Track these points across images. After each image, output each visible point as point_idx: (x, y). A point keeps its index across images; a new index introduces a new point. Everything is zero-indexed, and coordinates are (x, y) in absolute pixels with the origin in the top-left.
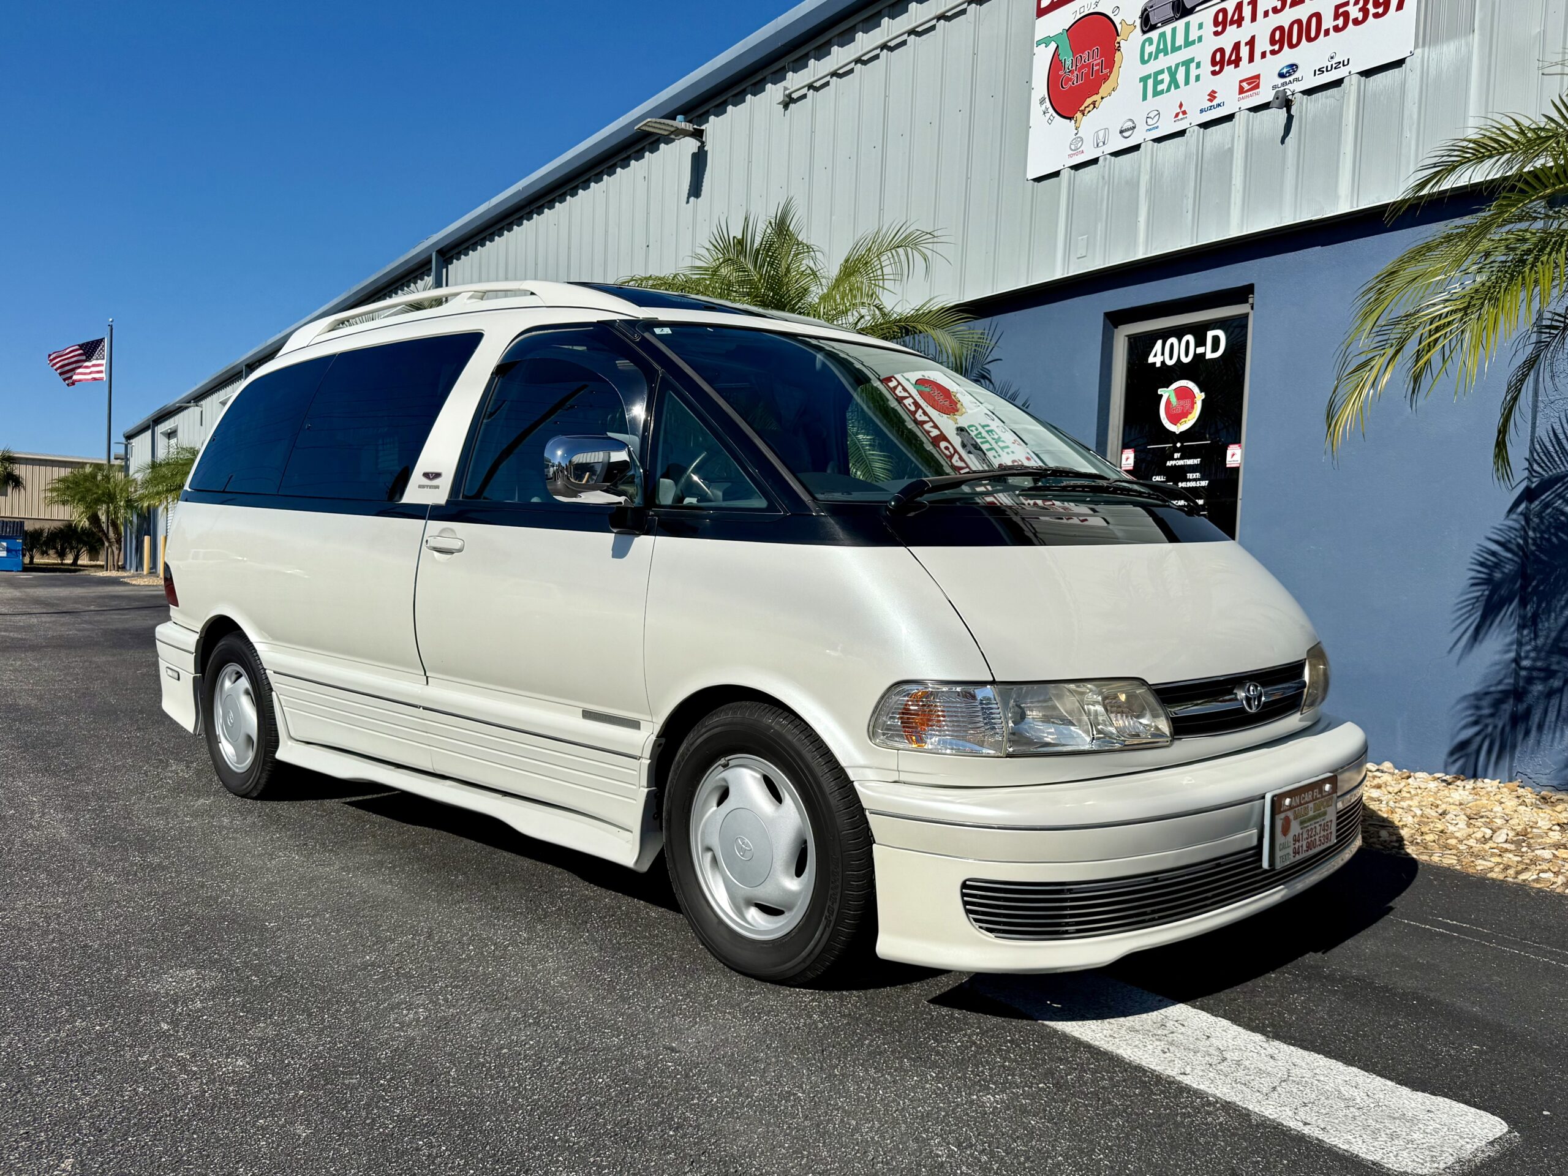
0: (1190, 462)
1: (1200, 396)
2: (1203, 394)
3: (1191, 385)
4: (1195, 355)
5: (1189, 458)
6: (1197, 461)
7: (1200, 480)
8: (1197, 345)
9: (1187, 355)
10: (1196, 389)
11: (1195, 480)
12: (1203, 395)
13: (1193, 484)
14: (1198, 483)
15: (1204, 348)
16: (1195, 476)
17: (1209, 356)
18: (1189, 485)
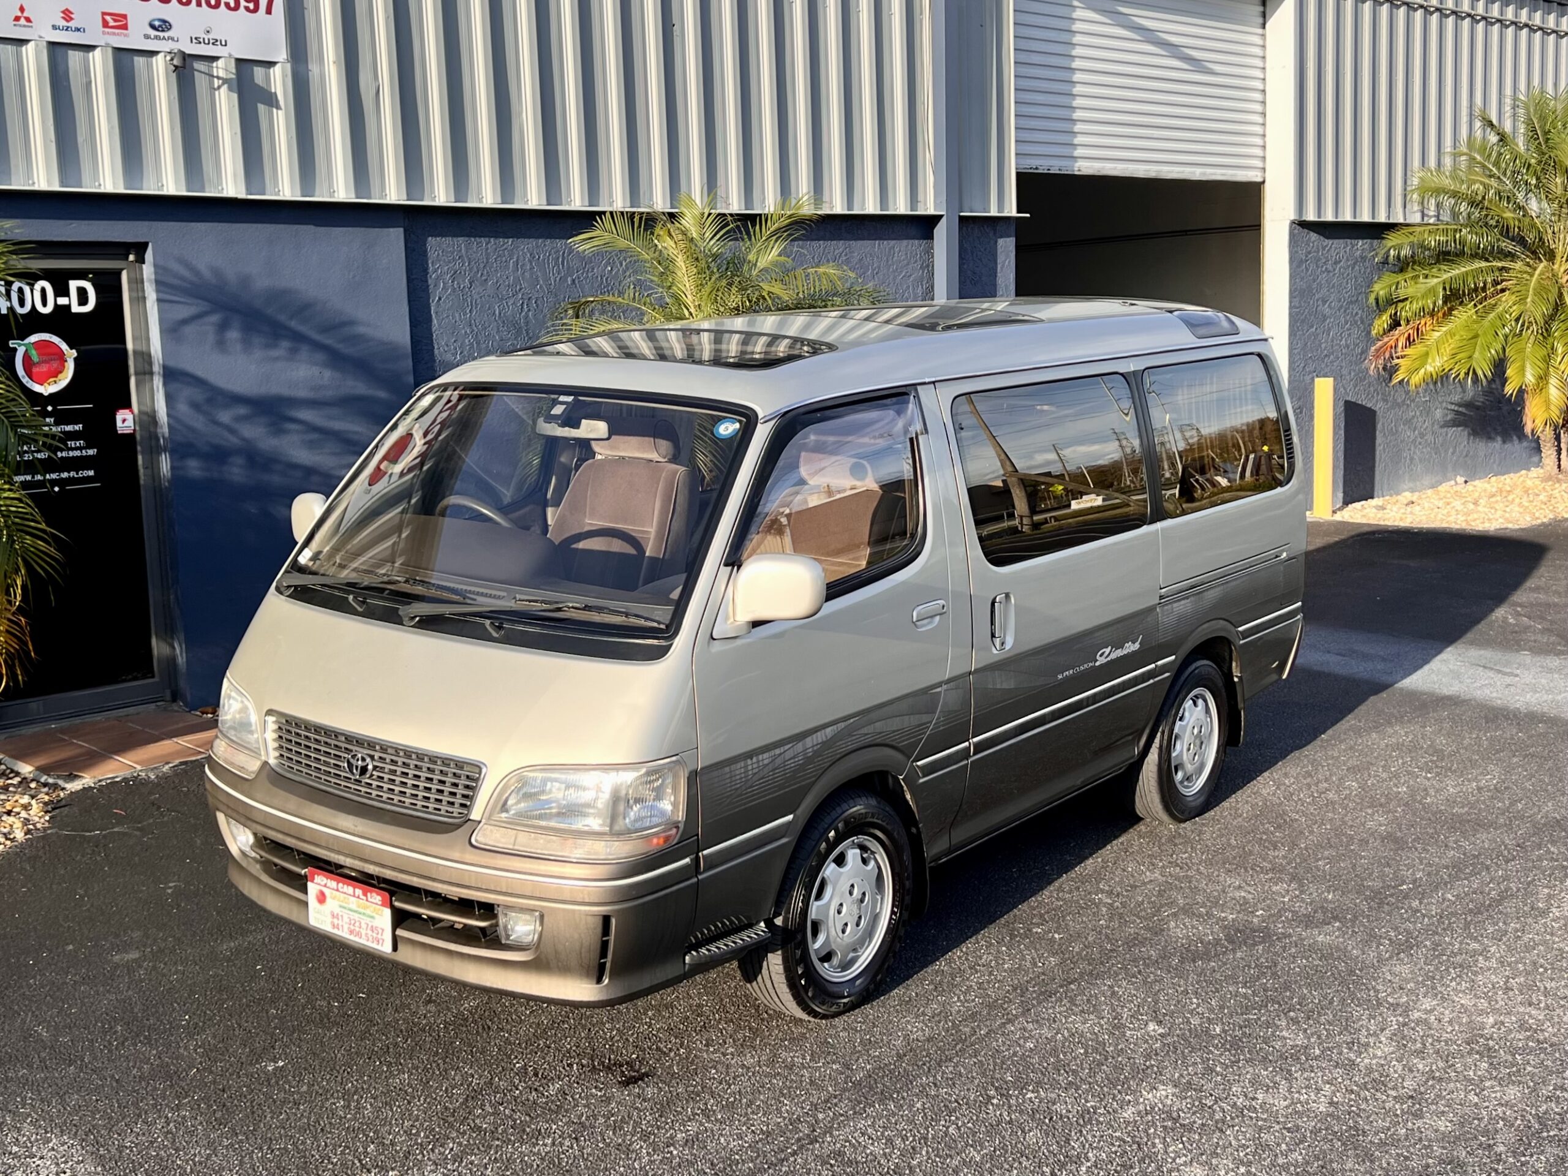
0: (69, 428)
1: (71, 354)
2: (74, 351)
3: (56, 339)
4: (57, 306)
5: (67, 425)
6: (79, 427)
7: (88, 447)
8: (57, 294)
9: (44, 304)
10: (64, 346)
11: (80, 448)
12: (74, 353)
13: (77, 453)
14: (84, 451)
15: (67, 299)
16: (78, 445)
17: (76, 309)
18: (71, 454)
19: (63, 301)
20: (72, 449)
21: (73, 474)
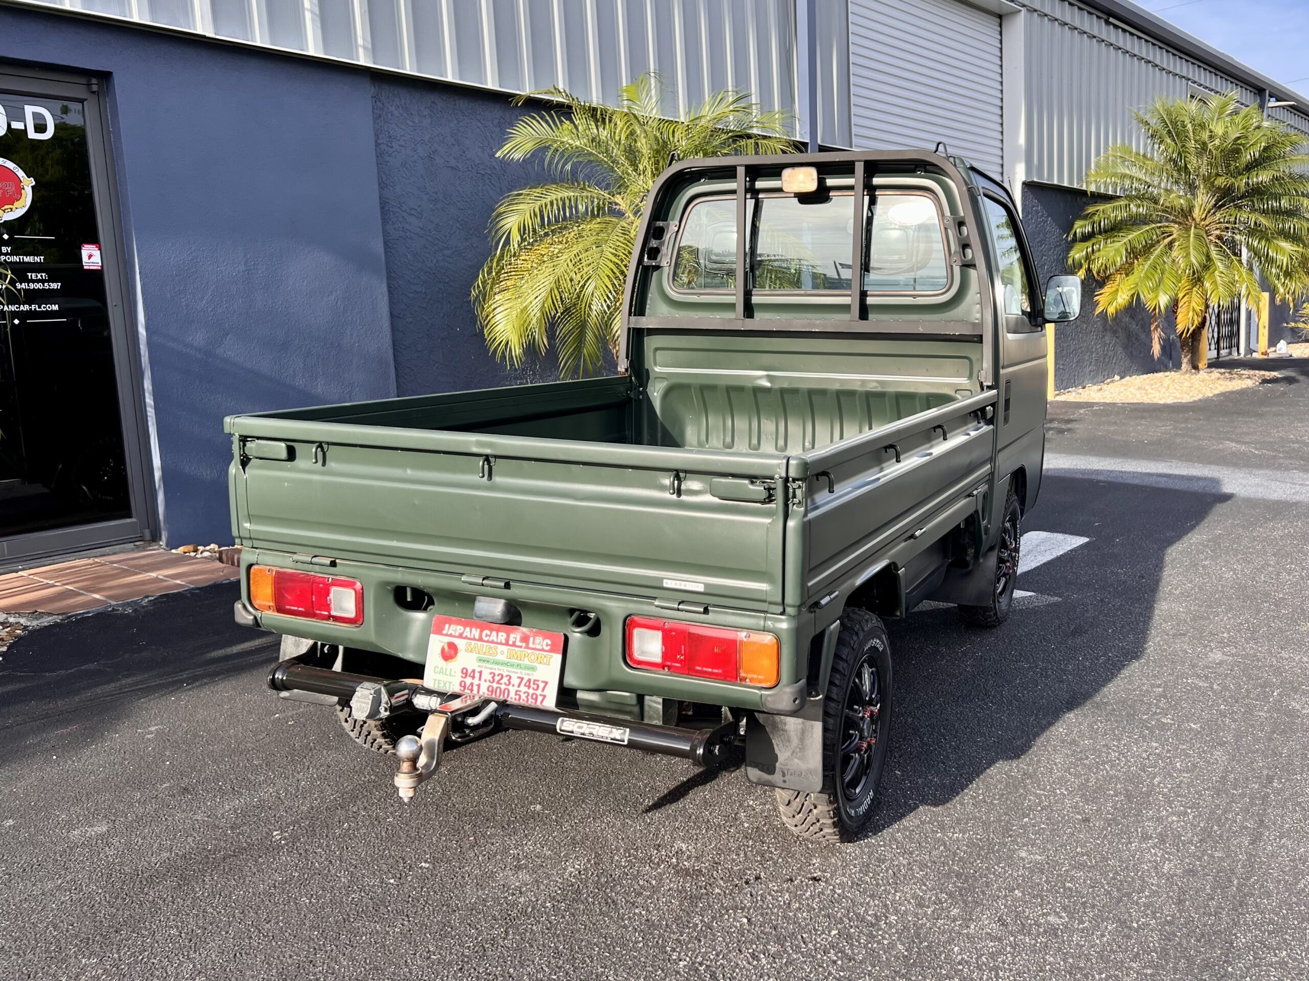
0: (27, 259)
1: (29, 183)
2: (31, 180)
3: (11, 165)
4: (11, 130)
5: (24, 255)
6: (40, 259)
8: (10, 118)
10: (20, 172)
11: (42, 281)
13: (39, 286)
14: (46, 284)
15: (22, 123)
16: (39, 277)
17: (32, 135)
18: (32, 286)
19: (17, 125)
20: (33, 281)
21: (33, 307)
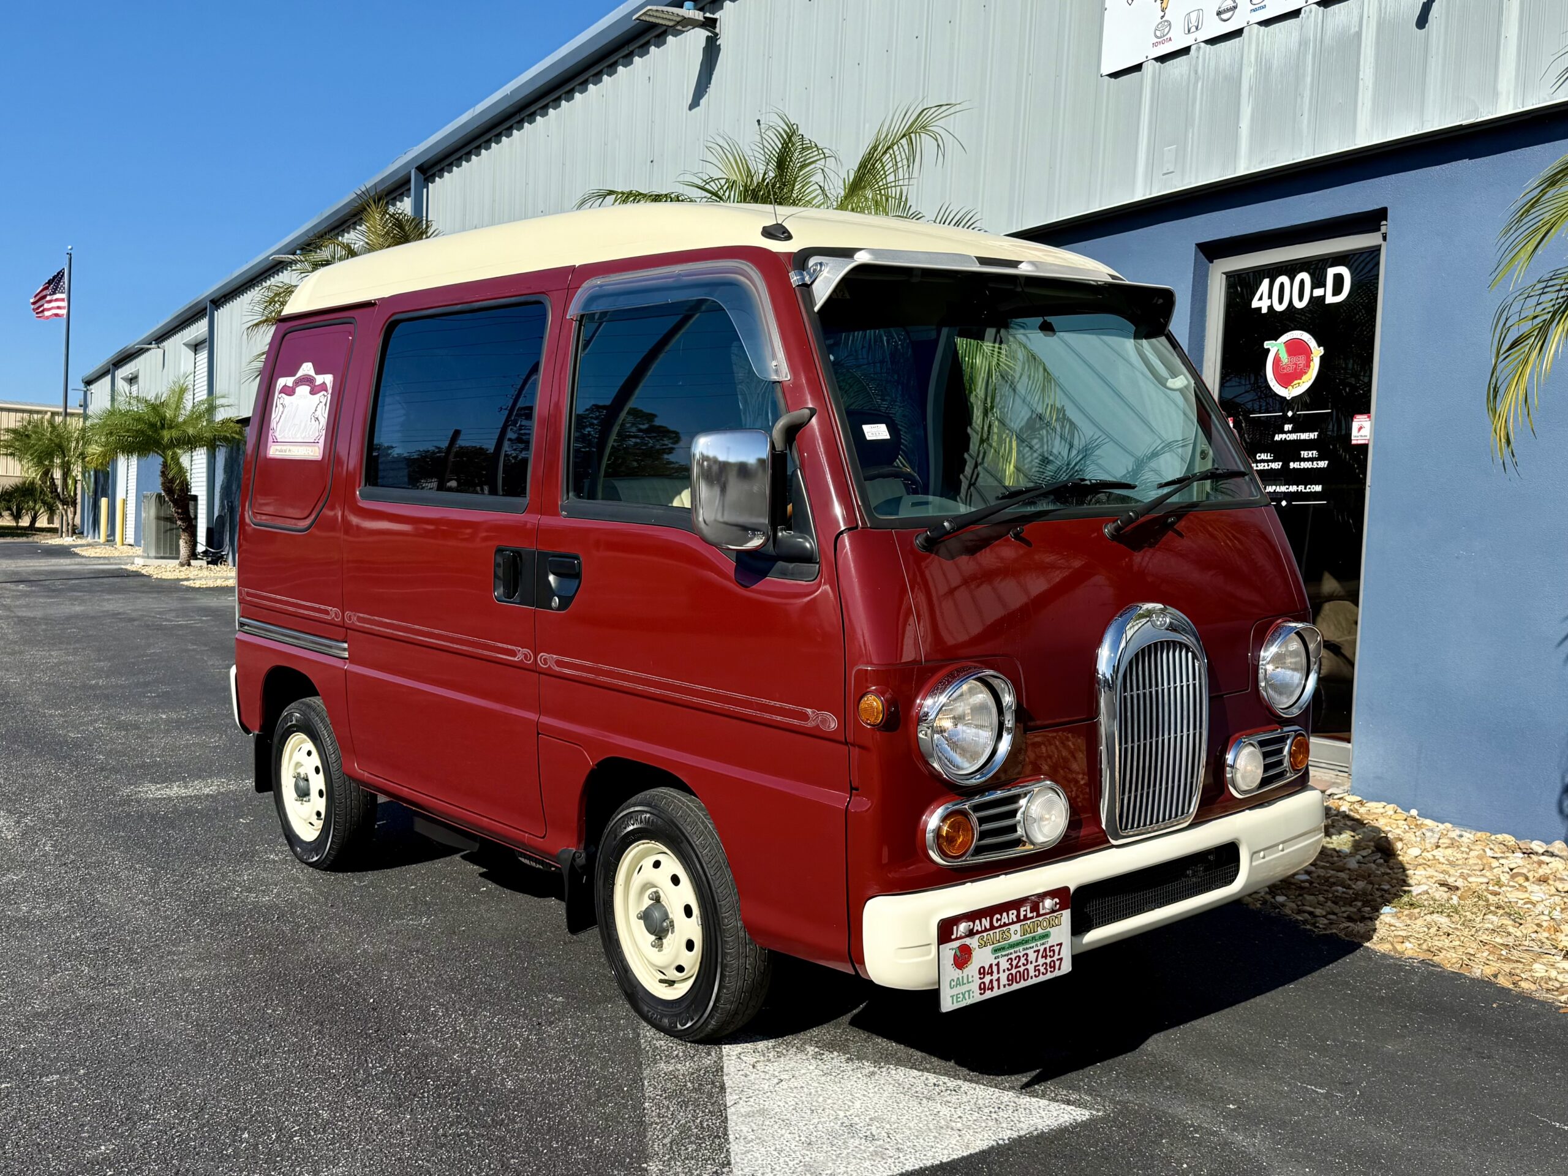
0: (1304, 436)
1: (1317, 352)
2: (1322, 348)
3: (1305, 336)
4: (1312, 298)
5: (1302, 432)
6: (1312, 436)
7: (1320, 458)
8: (1312, 288)
11: (1312, 459)
12: (1320, 351)
15: (1323, 289)
16: (1310, 455)
17: (1330, 299)
18: (1302, 465)
19: (1318, 292)
